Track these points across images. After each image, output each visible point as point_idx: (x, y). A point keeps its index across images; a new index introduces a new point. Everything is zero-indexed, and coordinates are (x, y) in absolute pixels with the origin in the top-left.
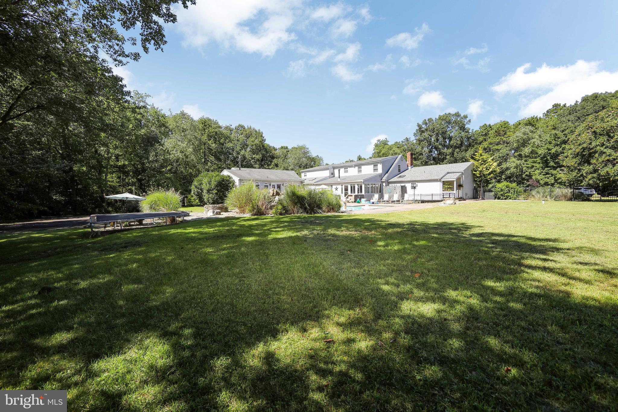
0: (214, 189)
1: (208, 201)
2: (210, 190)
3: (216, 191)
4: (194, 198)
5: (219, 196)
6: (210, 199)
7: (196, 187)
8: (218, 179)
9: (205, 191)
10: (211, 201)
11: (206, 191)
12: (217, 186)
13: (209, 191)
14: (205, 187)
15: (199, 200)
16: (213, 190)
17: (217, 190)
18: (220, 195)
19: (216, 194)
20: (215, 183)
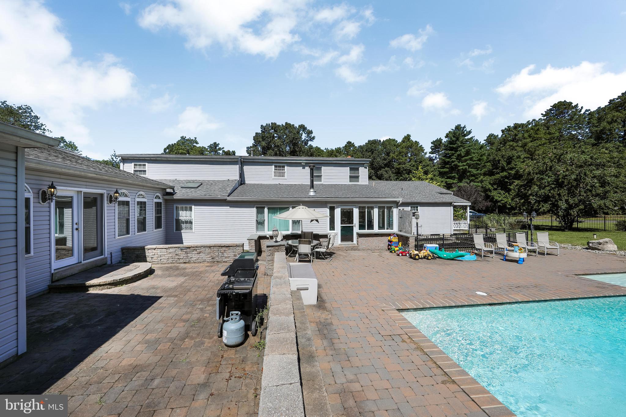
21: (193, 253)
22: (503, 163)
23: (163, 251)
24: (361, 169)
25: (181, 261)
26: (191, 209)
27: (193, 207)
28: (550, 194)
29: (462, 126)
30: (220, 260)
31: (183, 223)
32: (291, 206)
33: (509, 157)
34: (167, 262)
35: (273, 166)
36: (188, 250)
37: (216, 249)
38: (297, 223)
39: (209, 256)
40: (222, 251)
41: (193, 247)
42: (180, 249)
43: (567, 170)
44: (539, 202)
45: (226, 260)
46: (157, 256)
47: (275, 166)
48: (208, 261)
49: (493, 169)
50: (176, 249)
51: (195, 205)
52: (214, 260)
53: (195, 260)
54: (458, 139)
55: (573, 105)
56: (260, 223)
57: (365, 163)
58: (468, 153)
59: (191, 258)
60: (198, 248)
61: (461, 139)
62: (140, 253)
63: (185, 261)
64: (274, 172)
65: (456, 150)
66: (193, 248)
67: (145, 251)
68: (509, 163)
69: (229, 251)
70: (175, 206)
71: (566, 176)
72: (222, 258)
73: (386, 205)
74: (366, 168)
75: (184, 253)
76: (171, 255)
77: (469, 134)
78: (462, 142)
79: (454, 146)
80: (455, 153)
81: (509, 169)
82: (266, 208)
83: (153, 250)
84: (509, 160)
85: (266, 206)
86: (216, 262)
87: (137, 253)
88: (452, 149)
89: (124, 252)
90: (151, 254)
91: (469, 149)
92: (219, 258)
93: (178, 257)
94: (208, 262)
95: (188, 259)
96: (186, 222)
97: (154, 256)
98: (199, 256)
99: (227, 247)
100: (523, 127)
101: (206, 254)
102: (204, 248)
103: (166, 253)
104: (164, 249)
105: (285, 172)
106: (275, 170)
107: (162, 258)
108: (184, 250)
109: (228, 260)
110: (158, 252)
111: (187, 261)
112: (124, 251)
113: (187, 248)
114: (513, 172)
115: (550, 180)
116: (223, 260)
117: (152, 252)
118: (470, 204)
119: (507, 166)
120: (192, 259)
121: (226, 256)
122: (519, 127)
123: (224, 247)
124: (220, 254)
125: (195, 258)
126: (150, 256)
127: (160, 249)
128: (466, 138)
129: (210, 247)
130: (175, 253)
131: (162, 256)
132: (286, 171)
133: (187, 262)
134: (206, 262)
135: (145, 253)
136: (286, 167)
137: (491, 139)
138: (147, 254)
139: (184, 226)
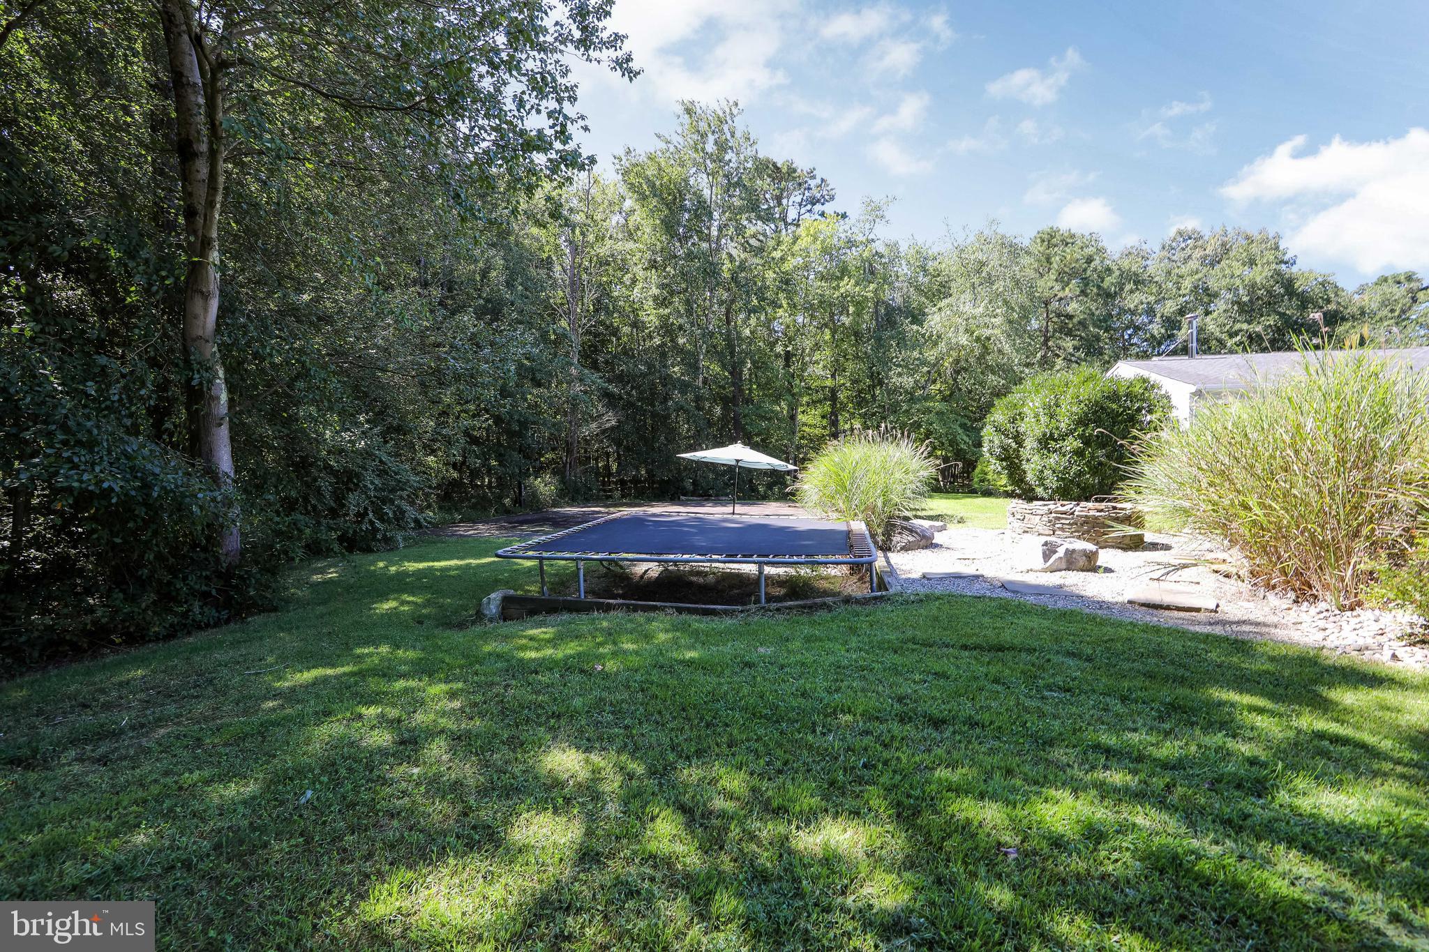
0: (1071, 432)
1: (1041, 479)
2: (1052, 437)
3: (1078, 444)
4: (991, 467)
5: (1088, 464)
6: (1047, 473)
7: (998, 430)
8: (1090, 392)
9: (1030, 443)
10: (1052, 482)
11: (1035, 445)
12: (1082, 421)
13: (1045, 442)
14: (1032, 429)
15: (1010, 476)
16: (1063, 438)
17: (1081, 437)
18: (1093, 457)
19: (1079, 453)
20: (1075, 409)
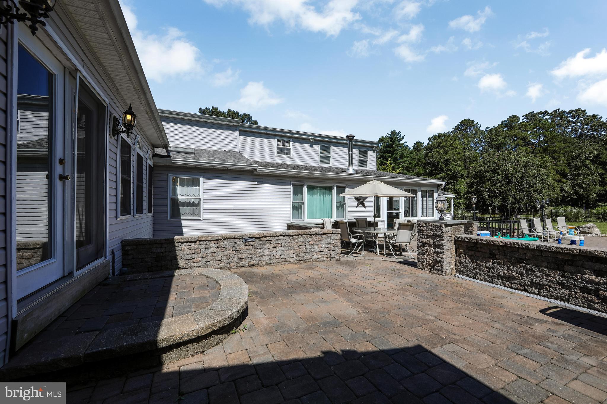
21: (266, 247)
22: (441, 165)
23: (212, 245)
24: (370, 153)
25: (245, 263)
26: (197, 184)
27: (201, 180)
28: (501, 190)
29: (397, 131)
30: (308, 258)
31: (183, 205)
32: (335, 185)
33: (447, 159)
34: (219, 267)
35: (276, 140)
36: (257, 242)
37: (302, 240)
38: (340, 208)
39: (292, 251)
40: (311, 243)
41: (265, 237)
42: (242, 240)
43: (514, 169)
44: (492, 197)
45: (317, 257)
46: (200, 255)
47: (278, 140)
48: (290, 259)
49: (432, 171)
50: (236, 240)
51: (204, 177)
52: (300, 258)
53: (270, 260)
54: (393, 143)
55: (475, 123)
56: (298, 208)
57: (374, 147)
58: (402, 157)
59: (262, 256)
60: (273, 238)
61: (396, 143)
62: (163, 250)
63: (252, 263)
64: (277, 148)
65: (392, 153)
66: (266, 239)
67: (174, 246)
68: (446, 165)
69: (322, 242)
70: (170, 176)
71: (514, 174)
72: (311, 254)
73: (428, 189)
74: (374, 152)
75: (250, 247)
76: (226, 253)
77: (402, 140)
78: (397, 146)
79: (391, 150)
80: (391, 156)
81: (447, 170)
82: (305, 187)
83: (191, 244)
84: (447, 162)
85: (305, 184)
86: (302, 262)
87: (159, 250)
88: (388, 152)
89: (128, 250)
90: (189, 252)
91: (403, 153)
92: (307, 254)
93: (240, 256)
94: (290, 262)
95: (256, 259)
96: (189, 204)
97: (193, 256)
98: (275, 253)
99: (319, 235)
100: (445, 136)
101: (287, 248)
102: (284, 238)
103: (216, 249)
104: (213, 242)
105: (290, 149)
106: (278, 145)
107: (209, 259)
108: (251, 243)
109: (320, 256)
110: (202, 247)
111: (256, 262)
112: (127, 248)
113: (256, 238)
114: (450, 173)
115: (500, 177)
116: (313, 257)
117: (190, 249)
118: (454, 196)
119: (445, 168)
120: (264, 258)
121: (317, 250)
122: (443, 136)
123: (313, 235)
124: (308, 247)
125: (269, 257)
126: (186, 257)
127: (205, 243)
128: (400, 142)
129: (292, 236)
130: (234, 249)
131: (210, 255)
132: (291, 147)
133: (256, 265)
134: (287, 263)
135: (175, 251)
136: (291, 143)
137: (418, 145)
138: (178, 253)
139: (182, 210)
